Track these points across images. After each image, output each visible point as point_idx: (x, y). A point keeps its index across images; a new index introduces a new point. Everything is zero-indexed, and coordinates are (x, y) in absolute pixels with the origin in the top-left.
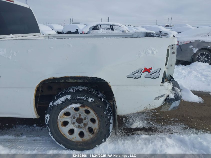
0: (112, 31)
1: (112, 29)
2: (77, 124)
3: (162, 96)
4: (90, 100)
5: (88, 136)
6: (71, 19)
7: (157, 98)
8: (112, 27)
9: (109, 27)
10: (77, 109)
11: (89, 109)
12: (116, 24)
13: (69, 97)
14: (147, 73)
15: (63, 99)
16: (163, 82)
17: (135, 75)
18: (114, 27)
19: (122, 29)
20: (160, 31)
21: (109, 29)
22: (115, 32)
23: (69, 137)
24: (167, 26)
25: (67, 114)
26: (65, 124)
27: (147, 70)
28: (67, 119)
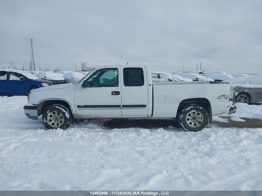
0: (159, 79)
1: (159, 77)
2: (193, 120)
3: (229, 106)
4: (201, 108)
5: (198, 125)
6: (84, 63)
7: (227, 107)
8: (159, 76)
9: (157, 75)
10: (194, 113)
11: (200, 113)
12: (162, 73)
13: (192, 107)
14: (223, 97)
15: (190, 108)
16: (229, 101)
17: (219, 98)
18: (160, 75)
19: (167, 78)
20: (196, 79)
21: (156, 77)
22: (162, 80)
23: (190, 126)
24: (201, 73)
25: (190, 115)
26: (188, 119)
27: (224, 96)
28: (189, 117)
